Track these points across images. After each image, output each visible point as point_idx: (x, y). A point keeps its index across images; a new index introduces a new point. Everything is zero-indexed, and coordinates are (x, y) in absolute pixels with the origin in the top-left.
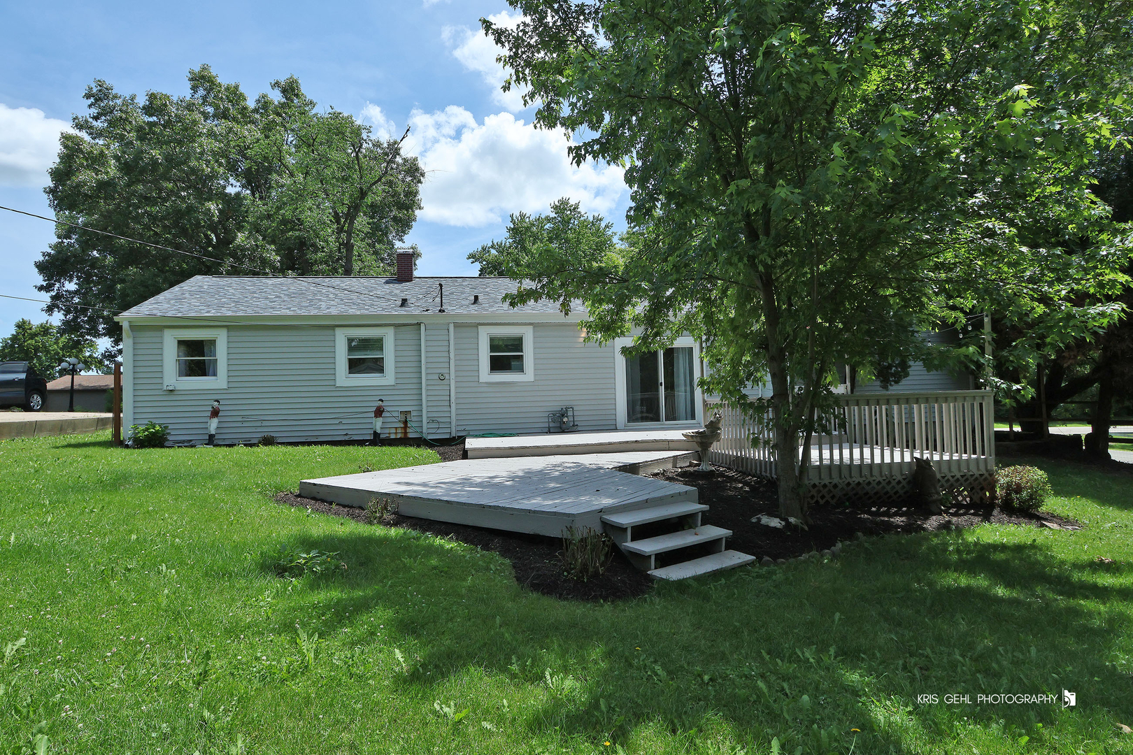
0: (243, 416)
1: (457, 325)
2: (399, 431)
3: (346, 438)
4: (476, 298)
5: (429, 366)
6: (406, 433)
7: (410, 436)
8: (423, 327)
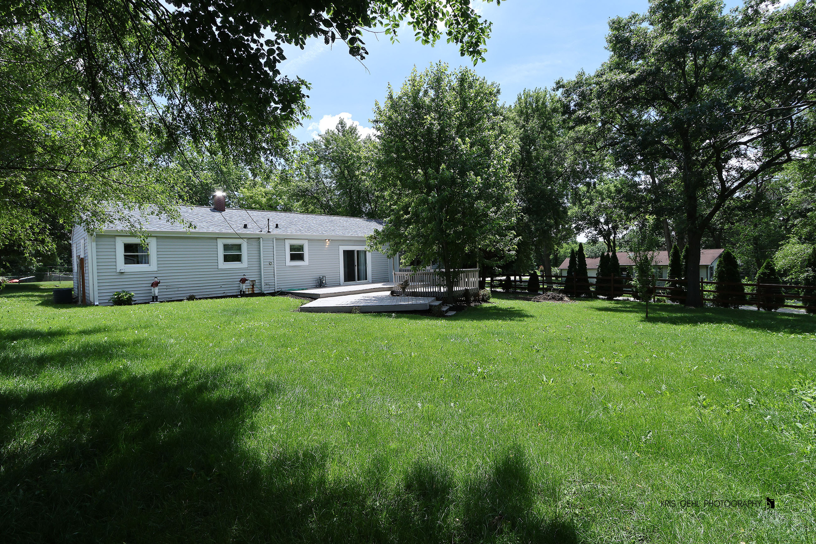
0: (167, 286)
1: (277, 239)
2: (250, 290)
3: (224, 295)
4: (277, 225)
5: (265, 258)
6: (253, 291)
7: (255, 292)
8: (261, 239)
